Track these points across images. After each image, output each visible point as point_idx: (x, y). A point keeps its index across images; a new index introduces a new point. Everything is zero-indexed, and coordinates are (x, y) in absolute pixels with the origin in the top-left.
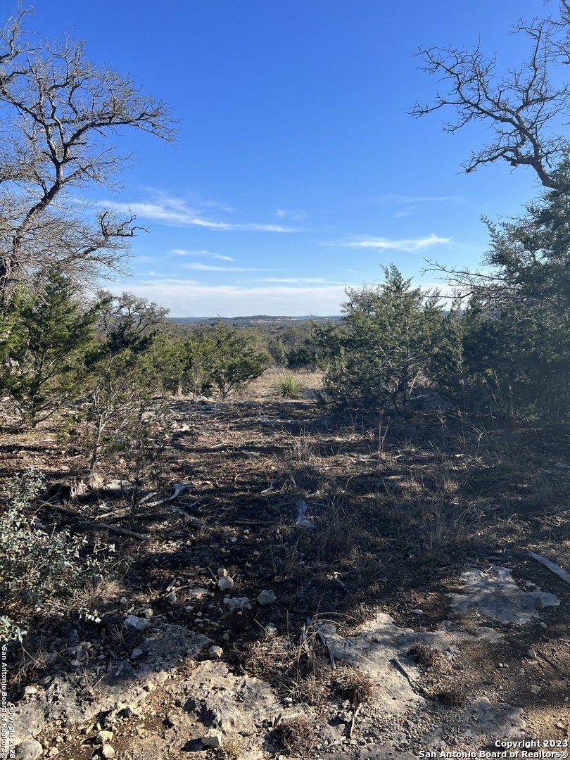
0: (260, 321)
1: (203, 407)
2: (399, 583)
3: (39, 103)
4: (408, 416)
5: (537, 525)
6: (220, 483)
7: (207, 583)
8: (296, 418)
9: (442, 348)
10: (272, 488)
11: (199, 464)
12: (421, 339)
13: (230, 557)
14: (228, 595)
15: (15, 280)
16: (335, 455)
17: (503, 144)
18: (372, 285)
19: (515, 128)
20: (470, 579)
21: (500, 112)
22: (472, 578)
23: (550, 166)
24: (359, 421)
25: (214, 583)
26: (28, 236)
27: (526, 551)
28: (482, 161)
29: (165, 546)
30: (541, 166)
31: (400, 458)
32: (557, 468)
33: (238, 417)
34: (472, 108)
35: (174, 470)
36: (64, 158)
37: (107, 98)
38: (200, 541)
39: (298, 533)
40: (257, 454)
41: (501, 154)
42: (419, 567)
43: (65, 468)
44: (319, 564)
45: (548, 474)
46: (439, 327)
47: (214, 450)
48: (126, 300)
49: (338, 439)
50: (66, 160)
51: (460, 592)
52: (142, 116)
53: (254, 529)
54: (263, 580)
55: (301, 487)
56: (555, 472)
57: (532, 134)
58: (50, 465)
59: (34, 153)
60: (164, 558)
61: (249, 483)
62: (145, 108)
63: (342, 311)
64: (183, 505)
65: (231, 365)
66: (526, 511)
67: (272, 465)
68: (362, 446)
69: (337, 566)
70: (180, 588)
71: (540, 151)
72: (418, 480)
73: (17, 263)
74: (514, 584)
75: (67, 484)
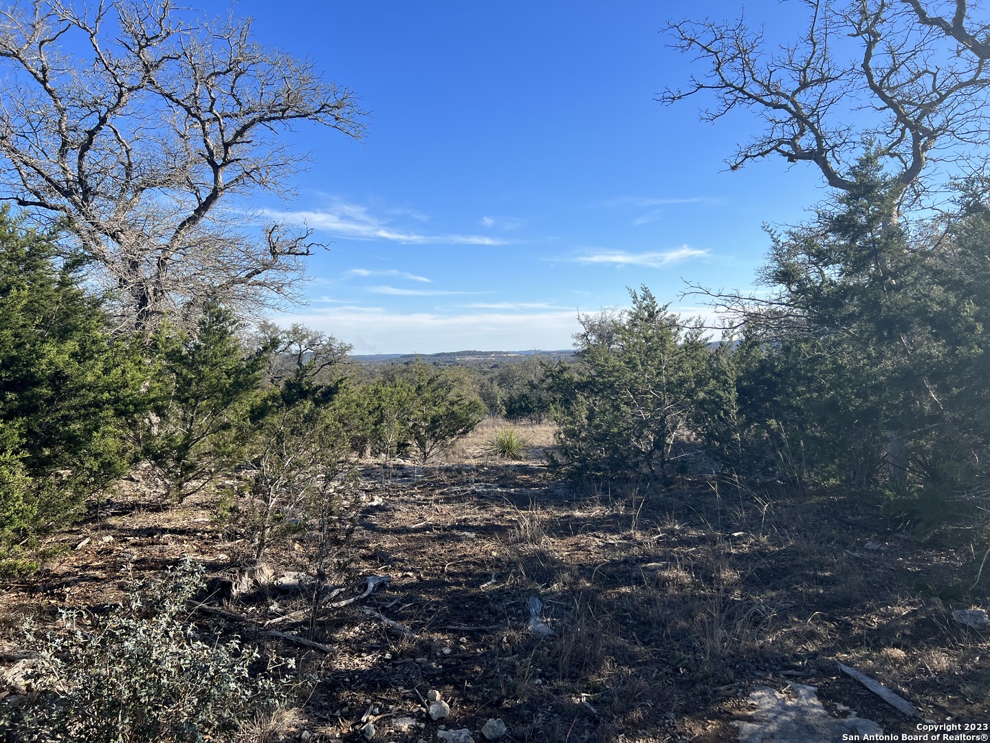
0: (468, 358)
1: (400, 473)
2: (668, 707)
3: (194, 94)
4: (668, 483)
5: (847, 627)
6: (426, 574)
7: (415, 710)
8: (521, 486)
9: (710, 392)
10: (494, 581)
11: (398, 549)
12: (682, 382)
13: (443, 674)
14: (443, 726)
15: (159, 313)
16: (575, 534)
17: (777, 135)
18: (613, 310)
19: (790, 115)
20: (762, 702)
21: (771, 97)
22: (764, 700)
23: (838, 162)
24: (605, 489)
25: (424, 710)
26: (175, 257)
27: (834, 663)
28: (750, 156)
29: (357, 661)
30: (826, 162)
31: (660, 538)
32: (867, 550)
33: (446, 486)
34: (736, 93)
35: (364, 558)
36: (224, 159)
37: (279, 87)
38: (403, 654)
39: (531, 642)
40: (473, 535)
41: (775, 148)
42: (693, 685)
43: (223, 556)
44: (561, 683)
45: (856, 558)
46: (704, 365)
47: (416, 531)
48: (297, 334)
49: (577, 514)
50: (226, 162)
51: (750, 719)
52: (322, 108)
53: (473, 636)
54: (488, 706)
55: (533, 579)
56: (866, 555)
57: (813, 124)
58: (203, 553)
59: (186, 153)
60: (357, 677)
61: (464, 575)
62: (327, 97)
63: (574, 344)
64: (379, 605)
65: (434, 417)
66: (832, 607)
67: (492, 550)
68: (610, 523)
69: (585, 686)
70: (379, 717)
71: (824, 144)
72: (686, 568)
73: (162, 291)
74: (820, 708)
75: (228, 578)
